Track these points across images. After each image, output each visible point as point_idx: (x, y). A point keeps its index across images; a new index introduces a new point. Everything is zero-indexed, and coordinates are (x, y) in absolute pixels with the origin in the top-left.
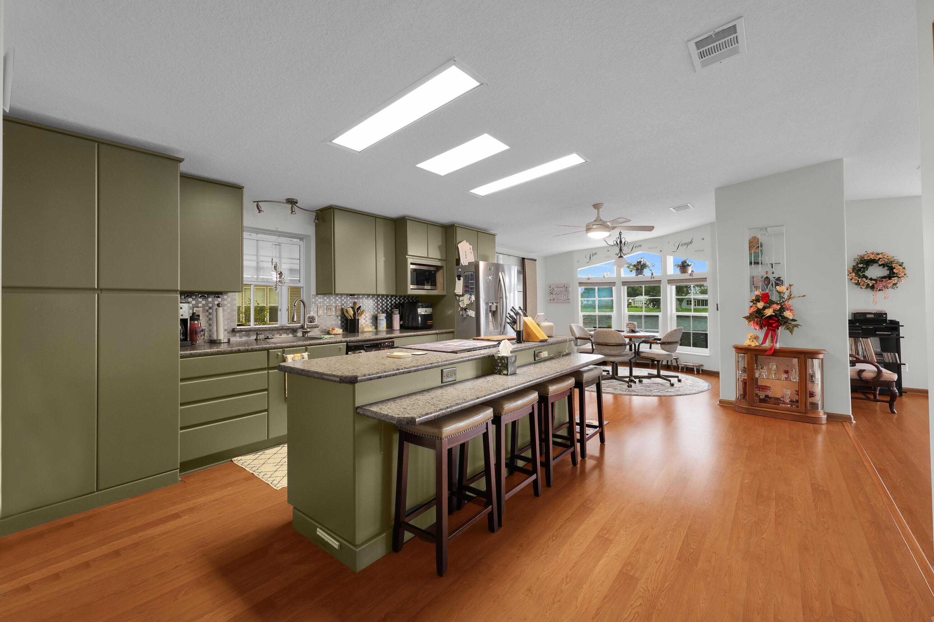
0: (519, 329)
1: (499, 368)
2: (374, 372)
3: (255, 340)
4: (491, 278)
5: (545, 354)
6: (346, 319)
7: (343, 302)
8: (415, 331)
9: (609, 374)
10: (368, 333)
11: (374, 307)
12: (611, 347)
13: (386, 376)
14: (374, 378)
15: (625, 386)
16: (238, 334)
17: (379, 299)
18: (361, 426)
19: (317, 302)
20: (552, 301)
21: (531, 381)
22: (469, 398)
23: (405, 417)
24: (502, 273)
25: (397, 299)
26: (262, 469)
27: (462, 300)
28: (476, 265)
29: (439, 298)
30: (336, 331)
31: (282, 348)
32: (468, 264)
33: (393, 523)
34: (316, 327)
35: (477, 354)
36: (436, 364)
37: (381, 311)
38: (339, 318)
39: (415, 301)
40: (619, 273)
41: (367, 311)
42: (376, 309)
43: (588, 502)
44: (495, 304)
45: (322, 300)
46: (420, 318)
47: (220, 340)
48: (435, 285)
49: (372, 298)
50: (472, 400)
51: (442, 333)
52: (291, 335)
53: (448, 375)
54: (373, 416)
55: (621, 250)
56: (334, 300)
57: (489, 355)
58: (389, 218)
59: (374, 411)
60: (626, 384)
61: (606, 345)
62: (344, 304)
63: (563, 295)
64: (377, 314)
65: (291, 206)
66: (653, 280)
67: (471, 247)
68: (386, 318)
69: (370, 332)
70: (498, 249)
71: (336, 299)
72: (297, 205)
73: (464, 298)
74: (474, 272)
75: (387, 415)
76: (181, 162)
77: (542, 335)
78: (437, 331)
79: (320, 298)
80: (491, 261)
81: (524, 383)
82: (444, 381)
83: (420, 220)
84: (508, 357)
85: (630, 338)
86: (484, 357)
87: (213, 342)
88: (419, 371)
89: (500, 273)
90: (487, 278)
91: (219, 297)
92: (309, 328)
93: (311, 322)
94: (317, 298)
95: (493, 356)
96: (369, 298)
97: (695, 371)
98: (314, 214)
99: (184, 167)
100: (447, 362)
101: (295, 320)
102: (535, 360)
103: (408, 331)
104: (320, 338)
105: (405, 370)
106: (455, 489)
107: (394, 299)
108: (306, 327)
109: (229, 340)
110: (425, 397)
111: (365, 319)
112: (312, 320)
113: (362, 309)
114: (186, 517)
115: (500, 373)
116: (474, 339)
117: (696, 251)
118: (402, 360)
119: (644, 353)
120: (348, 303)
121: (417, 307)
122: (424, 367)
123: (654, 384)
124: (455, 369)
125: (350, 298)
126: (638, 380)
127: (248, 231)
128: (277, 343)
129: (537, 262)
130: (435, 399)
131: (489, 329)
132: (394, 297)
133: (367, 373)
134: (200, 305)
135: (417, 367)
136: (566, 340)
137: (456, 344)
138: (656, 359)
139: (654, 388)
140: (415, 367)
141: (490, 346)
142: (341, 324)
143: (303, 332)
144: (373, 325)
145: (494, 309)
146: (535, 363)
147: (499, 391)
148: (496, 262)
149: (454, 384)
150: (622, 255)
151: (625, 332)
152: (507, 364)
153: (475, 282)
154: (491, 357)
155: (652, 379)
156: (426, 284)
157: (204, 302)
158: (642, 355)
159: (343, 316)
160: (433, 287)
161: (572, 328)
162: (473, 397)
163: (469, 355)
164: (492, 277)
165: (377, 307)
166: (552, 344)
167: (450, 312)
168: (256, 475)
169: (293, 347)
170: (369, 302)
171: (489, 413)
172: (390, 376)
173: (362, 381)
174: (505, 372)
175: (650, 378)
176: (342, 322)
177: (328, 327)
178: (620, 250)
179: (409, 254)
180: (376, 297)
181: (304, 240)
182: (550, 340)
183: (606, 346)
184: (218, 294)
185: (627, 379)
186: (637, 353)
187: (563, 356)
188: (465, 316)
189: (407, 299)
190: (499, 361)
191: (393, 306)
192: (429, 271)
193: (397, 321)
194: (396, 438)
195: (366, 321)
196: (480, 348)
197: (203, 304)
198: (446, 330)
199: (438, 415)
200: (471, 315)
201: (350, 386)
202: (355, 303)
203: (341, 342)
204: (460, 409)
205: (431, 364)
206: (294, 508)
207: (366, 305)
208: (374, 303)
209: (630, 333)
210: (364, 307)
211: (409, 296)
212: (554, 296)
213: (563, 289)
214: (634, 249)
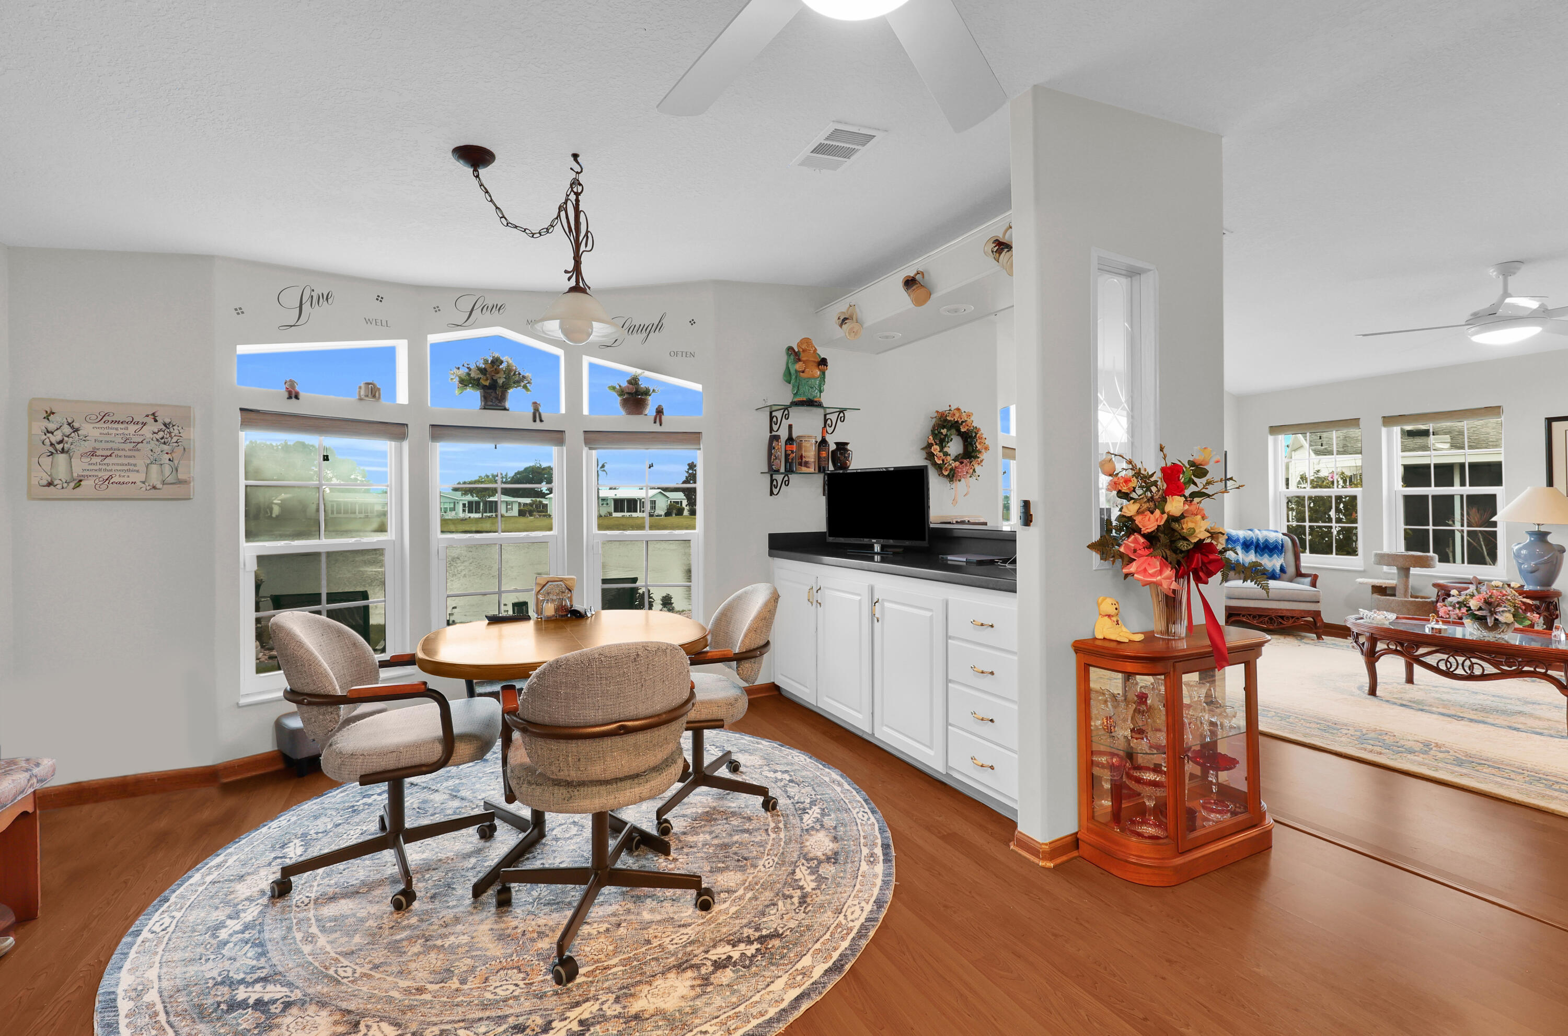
63: (139, 462)
66: (540, 426)
117: (672, 354)
212: (79, 466)
213: (147, 432)
214: (477, 312)
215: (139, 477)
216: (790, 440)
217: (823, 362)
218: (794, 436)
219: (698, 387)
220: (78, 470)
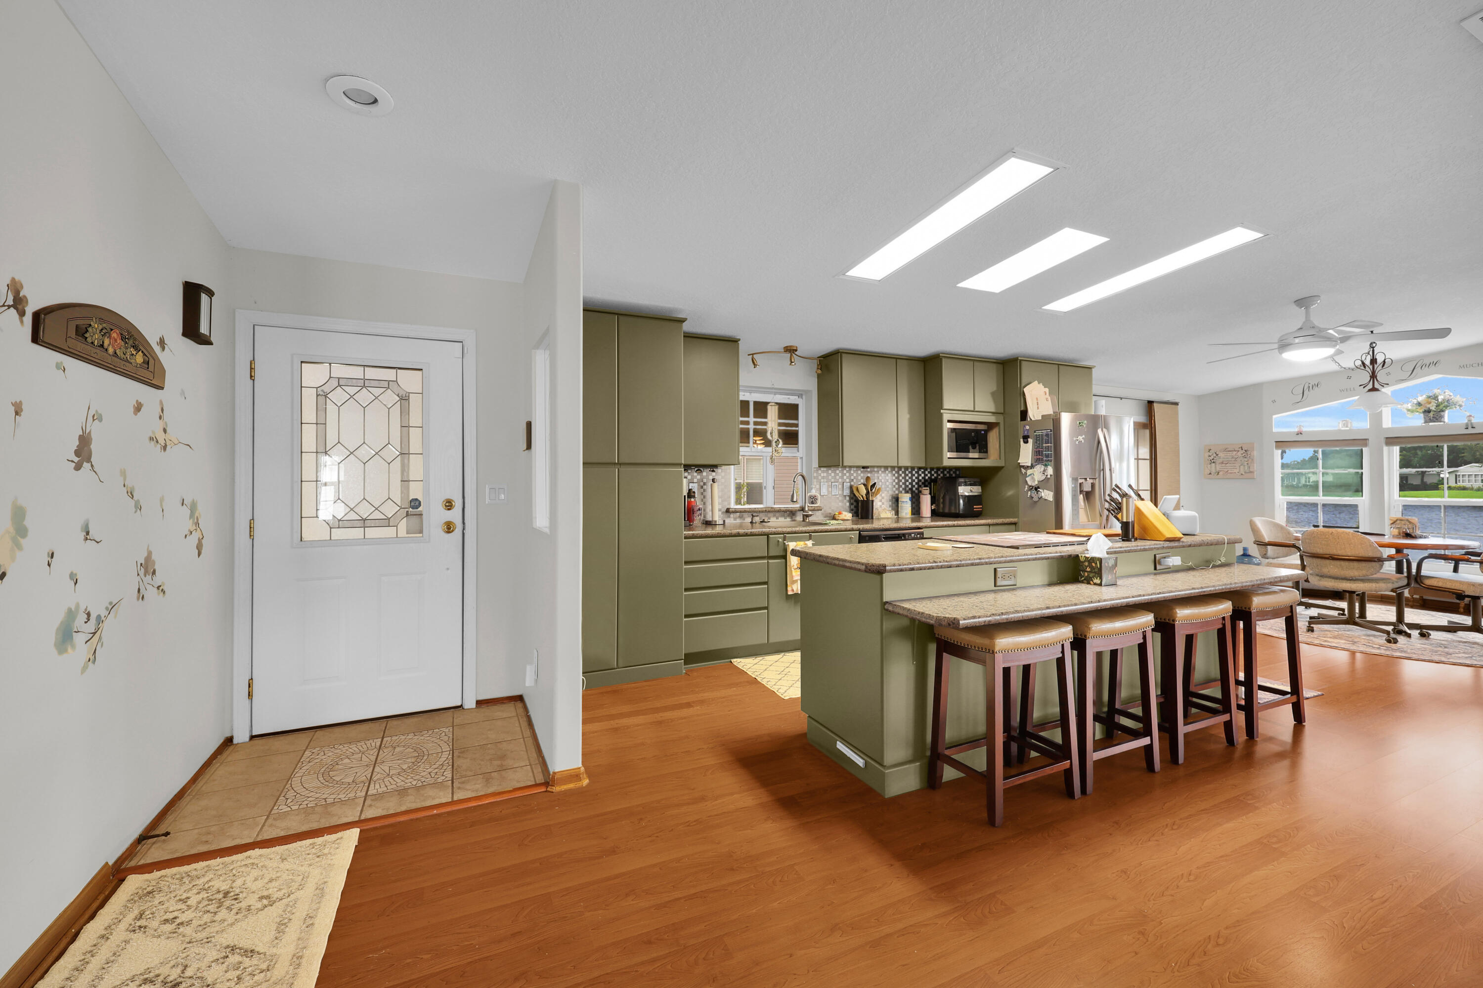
0: (1127, 519)
1: (1086, 574)
2: (905, 562)
3: (751, 522)
4: (1083, 438)
5: (1175, 561)
6: (857, 501)
7: (852, 478)
8: (955, 519)
9: (1343, 614)
10: (885, 521)
11: (894, 484)
12: (1342, 563)
13: (921, 569)
14: (906, 570)
15: (1381, 639)
16: (732, 515)
17: (901, 472)
18: (890, 624)
19: (820, 478)
20: (1213, 475)
21: (1140, 596)
22: (1035, 606)
23: (946, 617)
24: (1105, 430)
25: (927, 473)
26: (765, 675)
27: (1031, 475)
28: (1056, 419)
29: (994, 471)
30: (843, 515)
31: (783, 533)
32: (1040, 418)
33: (928, 753)
34: (819, 509)
35: (1050, 551)
36: (987, 560)
37: (903, 489)
38: (848, 498)
39: (954, 475)
40: (1377, 418)
41: (883, 489)
42: (897, 486)
43: (1250, 797)
44: (1090, 481)
45: (825, 474)
46: (961, 501)
47: (716, 521)
48: (986, 452)
49: (892, 471)
50: (1039, 609)
51: (997, 524)
52: (788, 519)
53: (1004, 577)
54: (905, 613)
55: (1373, 376)
56: (840, 474)
57: (1070, 554)
58: (915, 357)
59: (906, 608)
60: (1383, 636)
61: (1332, 558)
62: (853, 480)
63: (1237, 465)
64: (898, 494)
65: (789, 355)
66: (1471, 431)
67: (1047, 390)
68: (912, 499)
69: (888, 518)
70: (1096, 389)
71: (843, 473)
72: (796, 353)
73: (1034, 471)
74: (1051, 430)
75: (923, 613)
76: (684, 322)
77: (1170, 530)
78: (989, 521)
79: (823, 472)
80: (1083, 411)
81: (1127, 598)
82: (998, 583)
83: (962, 356)
84: (1101, 559)
85: (1399, 549)
86: (1062, 557)
87: (708, 523)
88: (963, 566)
89: (1099, 431)
90: (1075, 439)
91: (713, 471)
92: (811, 510)
93: (812, 503)
94: (820, 472)
95: (1077, 556)
96: (887, 472)
98: (816, 362)
99: (687, 327)
100: (1002, 559)
101: (795, 500)
102: (1155, 569)
103: (944, 518)
104: (826, 524)
105: (944, 564)
106: (1015, 734)
107: (922, 472)
108: (807, 509)
109: (724, 521)
110: (972, 599)
111: (881, 501)
112: (813, 500)
113: (877, 486)
114: (698, 708)
115: (1088, 581)
116: (1048, 533)
118: (939, 553)
119: (1434, 579)
120: (859, 478)
121: (957, 485)
122: (969, 562)
123: (1461, 644)
124: (1015, 570)
125: (862, 472)
126: (1419, 631)
127: (745, 391)
128: (778, 528)
129: (1179, 406)
130: (985, 603)
131: (1079, 521)
132: (923, 470)
133: (897, 562)
134: (695, 480)
135: (961, 561)
136: (1221, 542)
137: (1017, 538)
138: (1467, 594)
139: (1458, 651)
140: (957, 560)
141: (1073, 542)
142: (850, 507)
143: (804, 515)
144: (892, 509)
145: (1087, 488)
146: (1155, 574)
147: (1084, 604)
148: (1093, 414)
149: (1014, 589)
150: (1377, 386)
151: (1386, 537)
152: (1100, 569)
153: (1054, 445)
154: (1074, 557)
155: (1460, 633)
156: (971, 450)
157: (699, 477)
158: (1428, 582)
159: (852, 496)
160: (982, 455)
161: (1256, 526)
162: (1039, 606)
163: (1036, 552)
164: (1084, 436)
165: (898, 483)
166: (1190, 546)
167: (1010, 493)
168: (759, 680)
169: (795, 533)
170: (887, 478)
171: (1066, 632)
172: (925, 568)
173: (891, 571)
174: (1097, 581)
175: (1455, 632)
176: (851, 504)
177: (833, 510)
178: (1371, 377)
179: (945, 407)
180: (896, 469)
181: (804, 397)
182: (1187, 540)
183: (1331, 561)
184: (713, 467)
185: (1390, 628)
186: (1417, 579)
187: (1214, 567)
188: (1036, 499)
189: (942, 472)
190: (1087, 564)
191: (920, 483)
192: (977, 431)
193: (927, 505)
194: (932, 648)
195: (883, 504)
196: (1056, 545)
197: (698, 480)
198: (1004, 520)
199: (990, 621)
200: (1046, 498)
201: (878, 577)
202: (868, 479)
203: (852, 530)
204: (1021, 618)
205: (980, 559)
206: (809, 716)
207: (883, 481)
208: (894, 478)
209: (1400, 538)
210: (880, 483)
211: (945, 468)
212: (1219, 467)
213: (1239, 454)
214: (1418, 369)
215: (1236, 471)
220: (1218, 469)
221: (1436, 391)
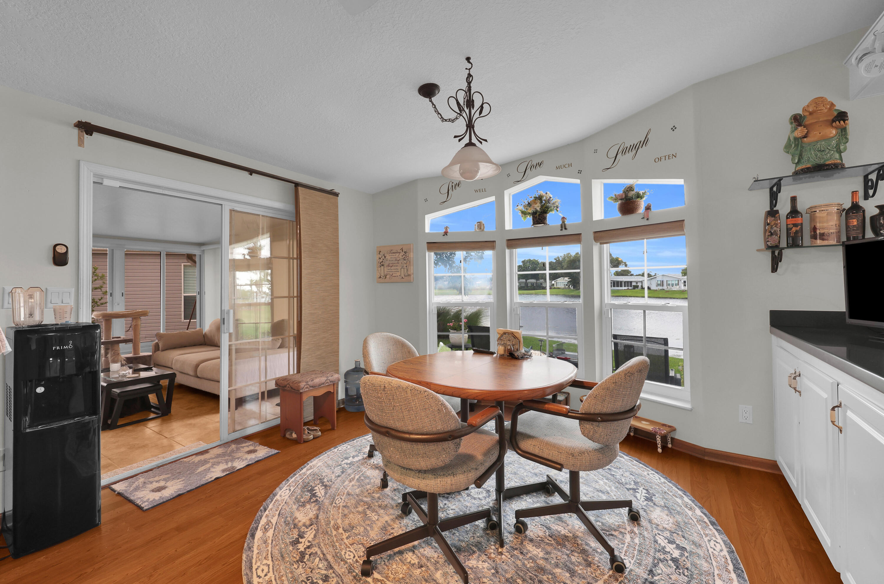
20: (382, 278)
55: (470, 125)
63: (399, 268)
66: (564, 232)
97: (659, 446)
117: (657, 160)
129: (339, 197)
150: (474, 140)
178: (467, 126)
214: (528, 171)
216: (794, 212)
217: (842, 116)
218: (799, 208)
219: (680, 182)
221: (542, 193)
